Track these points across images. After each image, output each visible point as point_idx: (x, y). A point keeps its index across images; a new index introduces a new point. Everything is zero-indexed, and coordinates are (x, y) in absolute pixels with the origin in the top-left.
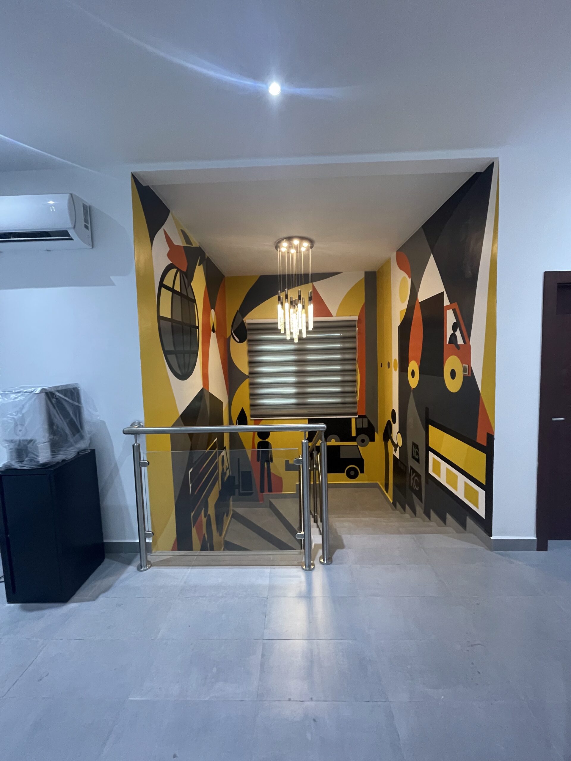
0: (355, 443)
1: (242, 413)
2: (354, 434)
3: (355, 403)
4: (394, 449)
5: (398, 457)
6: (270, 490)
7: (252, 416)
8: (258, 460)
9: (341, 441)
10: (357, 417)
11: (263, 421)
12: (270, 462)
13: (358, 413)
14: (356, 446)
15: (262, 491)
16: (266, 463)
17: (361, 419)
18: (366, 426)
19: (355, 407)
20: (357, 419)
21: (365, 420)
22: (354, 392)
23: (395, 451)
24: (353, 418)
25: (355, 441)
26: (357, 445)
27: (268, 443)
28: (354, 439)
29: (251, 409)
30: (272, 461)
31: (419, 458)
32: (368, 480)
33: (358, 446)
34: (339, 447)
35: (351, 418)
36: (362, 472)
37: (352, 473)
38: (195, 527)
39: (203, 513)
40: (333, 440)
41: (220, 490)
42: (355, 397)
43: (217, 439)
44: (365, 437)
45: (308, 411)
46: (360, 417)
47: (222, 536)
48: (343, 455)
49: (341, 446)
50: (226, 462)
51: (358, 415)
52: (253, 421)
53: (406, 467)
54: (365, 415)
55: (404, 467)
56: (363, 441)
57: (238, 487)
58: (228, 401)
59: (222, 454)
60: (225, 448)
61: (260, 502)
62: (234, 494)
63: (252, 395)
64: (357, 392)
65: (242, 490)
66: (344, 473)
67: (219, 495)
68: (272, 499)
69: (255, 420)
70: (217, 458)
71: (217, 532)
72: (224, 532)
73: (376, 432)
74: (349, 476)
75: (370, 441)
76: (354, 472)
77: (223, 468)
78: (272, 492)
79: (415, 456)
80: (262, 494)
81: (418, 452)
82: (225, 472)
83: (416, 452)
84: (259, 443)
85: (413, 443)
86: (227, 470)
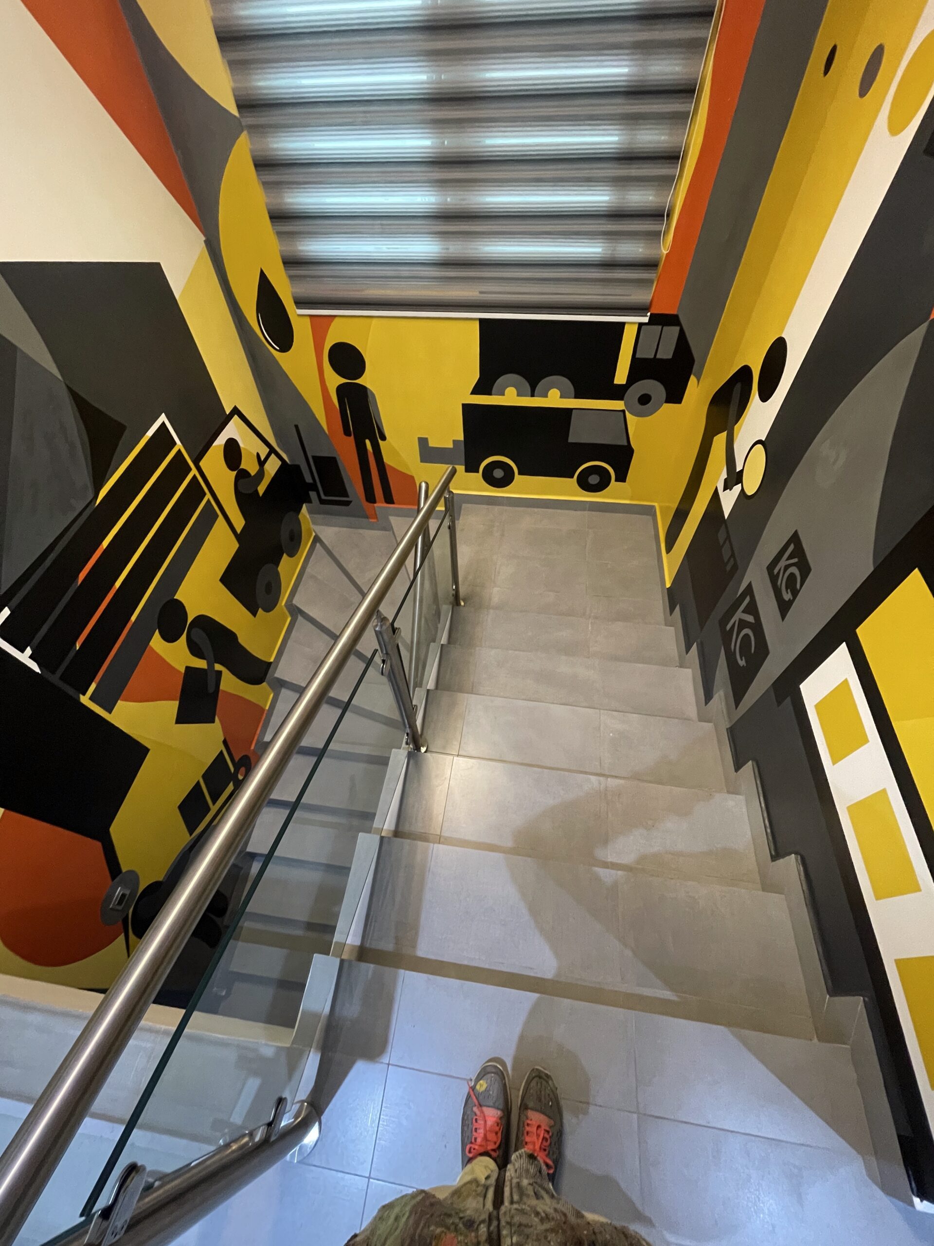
0: (618, 405)
1: (265, 288)
2: (621, 377)
3: (651, 265)
4: (724, 475)
5: (727, 511)
6: (389, 499)
7: (300, 303)
8: (347, 433)
9: (577, 396)
10: (645, 320)
11: (336, 320)
12: (380, 442)
13: (652, 308)
14: (622, 414)
15: (371, 498)
16: (368, 442)
17: (658, 328)
18: (666, 352)
19: (649, 282)
20: (643, 327)
21: (673, 332)
22: (659, 215)
23: (727, 486)
24: (631, 322)
25: (621, 399)
26: (623, 411)
27: (363, 390)
28: (618, 393)
29: (291, 278)
30: (384, 438)
31: (790, 603)
32: (631, 499)
33: (627, 413)
34: (569, 412)
35: (622, 325)
36: (622, 477)
37: (594, 479)
38: (120, 703)
39: (157, 642)
40: (554, 393)
41: (239, 531)
42: (655, 236)
43: (163, 418)
44: (654, 387)
45: (481, 293)
46: (655, 320)
47: (281, 603)
48: (578, 434)
49: (574, 410)
50: (250, 446)
51: (649, 314)
52: (308, 320)
53: (735, 567)
54: (675, 313)
55: (732, 562)
56: (645, 400)
57: (313, 487)
58: (205, 242)
59: (221, 441)
60: (236, 411)
61: (371, 520)
62: (309, 501)
63: (279, 217)
64: (668, 216)
65: (325, 495)
66: (572, 477)
67: (237, 545)
68: (393, 517)
69: (311, 316)
70: (190, 469)
71: (254, 614)
72: (286, 592)
73: (695, 375)
74: (584, 484)
75: (668, 401)
76: (599, 478)
77: (241, 467)
78: (393, 503)
79: (782, 582)
80: (372, 504)
81: (798, 586)
82: (253, 473)
83: (792, 576)
84: (340, 389)
85: (795, 538)
86: (262, 463)
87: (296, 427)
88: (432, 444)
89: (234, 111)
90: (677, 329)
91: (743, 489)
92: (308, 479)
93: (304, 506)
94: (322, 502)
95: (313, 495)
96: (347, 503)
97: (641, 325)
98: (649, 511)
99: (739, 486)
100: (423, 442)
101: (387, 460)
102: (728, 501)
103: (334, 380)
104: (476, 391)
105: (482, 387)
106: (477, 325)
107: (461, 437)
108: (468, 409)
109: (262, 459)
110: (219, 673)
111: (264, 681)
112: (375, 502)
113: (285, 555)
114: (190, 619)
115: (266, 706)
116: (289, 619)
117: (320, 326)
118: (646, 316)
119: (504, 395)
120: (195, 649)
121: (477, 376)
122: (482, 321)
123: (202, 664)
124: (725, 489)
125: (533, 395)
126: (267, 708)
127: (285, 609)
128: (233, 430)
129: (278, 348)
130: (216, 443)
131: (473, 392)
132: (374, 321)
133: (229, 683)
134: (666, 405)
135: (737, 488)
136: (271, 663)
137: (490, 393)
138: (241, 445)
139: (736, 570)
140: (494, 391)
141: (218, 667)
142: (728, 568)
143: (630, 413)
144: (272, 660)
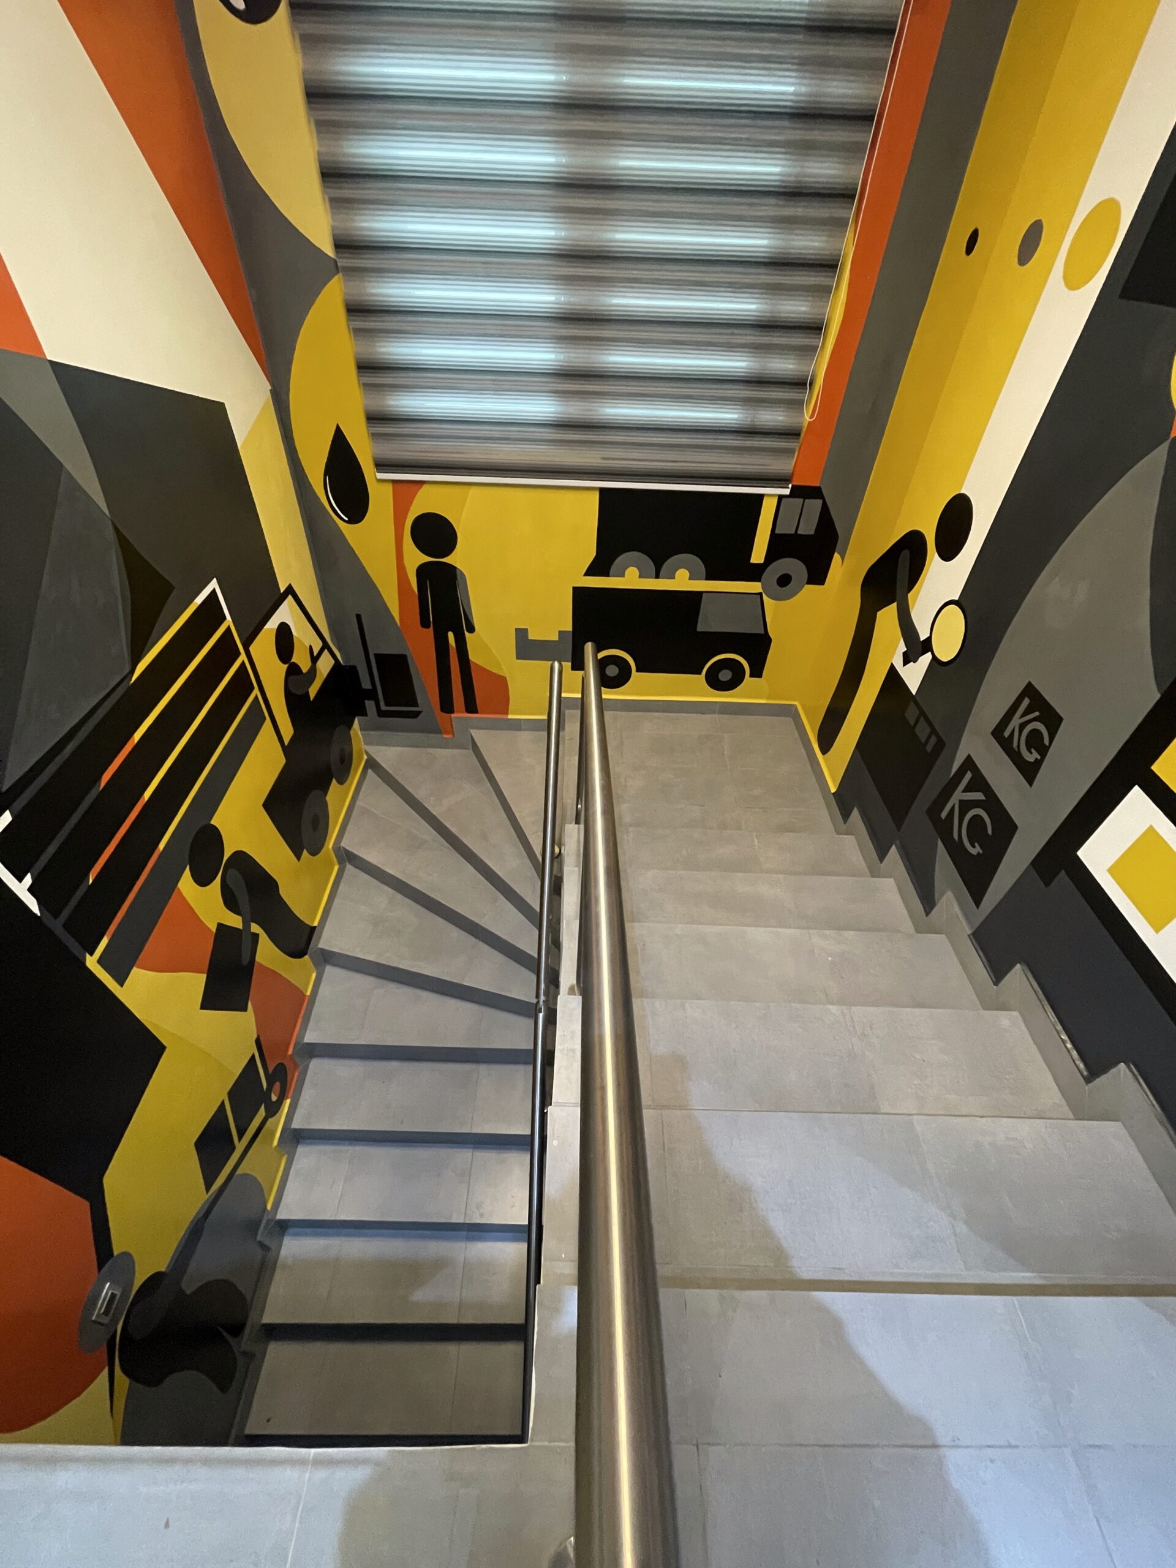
0: (755, 587)
1: (340, 449)
2: (758, 556)
3: (793, 434)
4: (902, 648)
5: (913, 686)
6: (471, 707)
7: (382, 465)
8: (425, 624)
9: (709, 577)
10: (787, 492)
11: (425, 488)
12: (466, 633)
13: (794, 479)
14: (759, 596)
15: (447, 706)
16: (451, 635)
17: (799, 501)
18: (808, 528)
19: (790, 452)
20: (784, 500)
21: (815, 505)
22: (801, 383)
23: (907, 659)
24: (771, 494)
25: (759, 580)
26: (761, 594)
27: (452, 569)
28: (754, 573)
29: (374, 436)
30: (471, 629)
31: (1038, 764)
32: (768, 698)
33: (765, 597)
34: (699, 595)
35: (761, 497)
36: (757, 672)
37: (725, 675)
38: (135, 971)
39: (186, 884)
40: (682, 574)
41: (286, 742)
42: (798, 405)
43: (214, 585)
44: (794, 566)
45: (604, 458)
46: (797, 492)
47: (328, 845)
48: (709, 622)
49: (704, 594)
50: (304, 637)
51: (790, 486)
52: (389, 488)
53: (940, 745)
54: (818, 485)
55: (933, 739)
56: (784, 580)
57: (372, 694)
58: (271, 390)
59: (273, 624)
60: (290, 590)
61: (444, 736)
62: (364, 713)
63: (367, 367)
64: (811, 384)
65: (387, 705)
66: (700, 673)
67: (283, 761)
68: (475, 730)
69: (394, 482)
70: (238, 654)
71: (298, 857)
72: (334, 828)
73: (839, 553)
74: (714, 682)
75: (809, 583)
76: (731, 673)
77: (293, 661)
78: (476, 712)
79: (1020, 743)
80: (448, 715)
81: (1047, 742)
82: (305, 670)
83: (1035, 733)
84: (422, 570)
85: (1030, 691)
86: (314, 659)
87: (358, 617)
88: (532, 636)
89: (329, 250)
90: (819, 502)
91: (934, 657)
92: (366, 685)
93: (356, 719)
94: (381, 714)
95: (370, 705)
96: (415, 715)
97: (781, 498)
98: (789, 712)
99: (929, 656)
100: (521, 634)
101: (472, 657)
102: (913, 676)
103: (415, 558)
104: (590, 572)
105: (598, 568)
106: (596, 497)
107: (570, 628)
108: (579, 594)
109: (315, 654)
110: (256, 936)
111: (306, 954)
112: (453, 712)
113: (334, 781)
114: (227, 855)
115: (306, 990)
116: (336, 868)
117: (404, 493)
118: (788, 488)
119: (623, 575)
120: (230, 901)
121: (594, 554)
122: (603, 492)
123: (235, 921)
124: (905, 663)
125: (657, 576)
126: (308, 993)
127: (332, 852)
128: (286, 613)
129: (346, 519)
130: (266, 627)
131: (587, 574)
132: (473, 491)
133: (267, 953)
134: (807, 587)
135: (926, 658)
136: (315, 927)
137: (607, 575)
138: (294, 633)
139: (942, 746)
140: (611, 572)
141: (255, 928)
142: (929, 748)
143: (768, 596)
144: (316, 924)
